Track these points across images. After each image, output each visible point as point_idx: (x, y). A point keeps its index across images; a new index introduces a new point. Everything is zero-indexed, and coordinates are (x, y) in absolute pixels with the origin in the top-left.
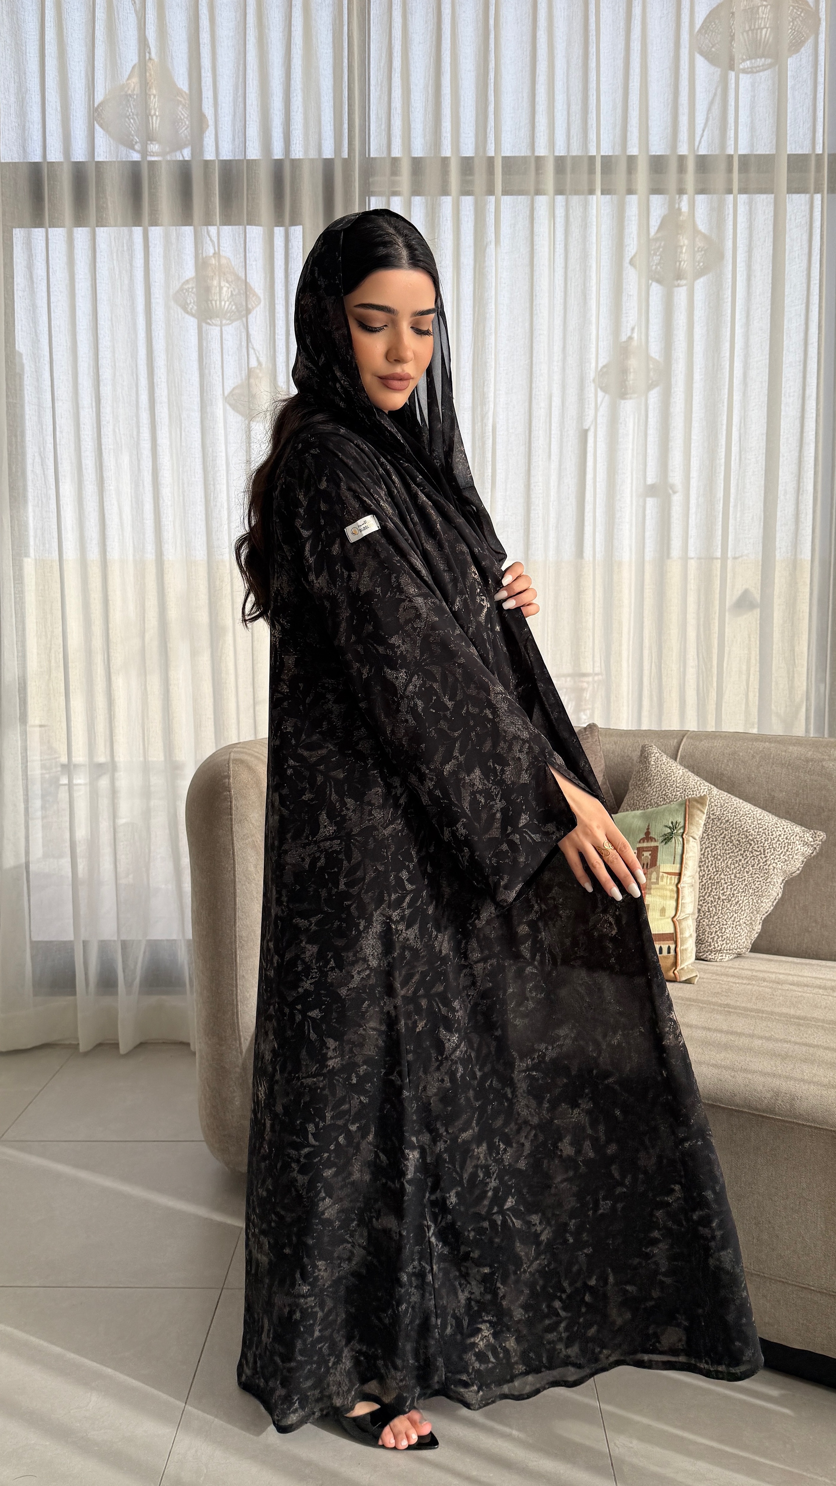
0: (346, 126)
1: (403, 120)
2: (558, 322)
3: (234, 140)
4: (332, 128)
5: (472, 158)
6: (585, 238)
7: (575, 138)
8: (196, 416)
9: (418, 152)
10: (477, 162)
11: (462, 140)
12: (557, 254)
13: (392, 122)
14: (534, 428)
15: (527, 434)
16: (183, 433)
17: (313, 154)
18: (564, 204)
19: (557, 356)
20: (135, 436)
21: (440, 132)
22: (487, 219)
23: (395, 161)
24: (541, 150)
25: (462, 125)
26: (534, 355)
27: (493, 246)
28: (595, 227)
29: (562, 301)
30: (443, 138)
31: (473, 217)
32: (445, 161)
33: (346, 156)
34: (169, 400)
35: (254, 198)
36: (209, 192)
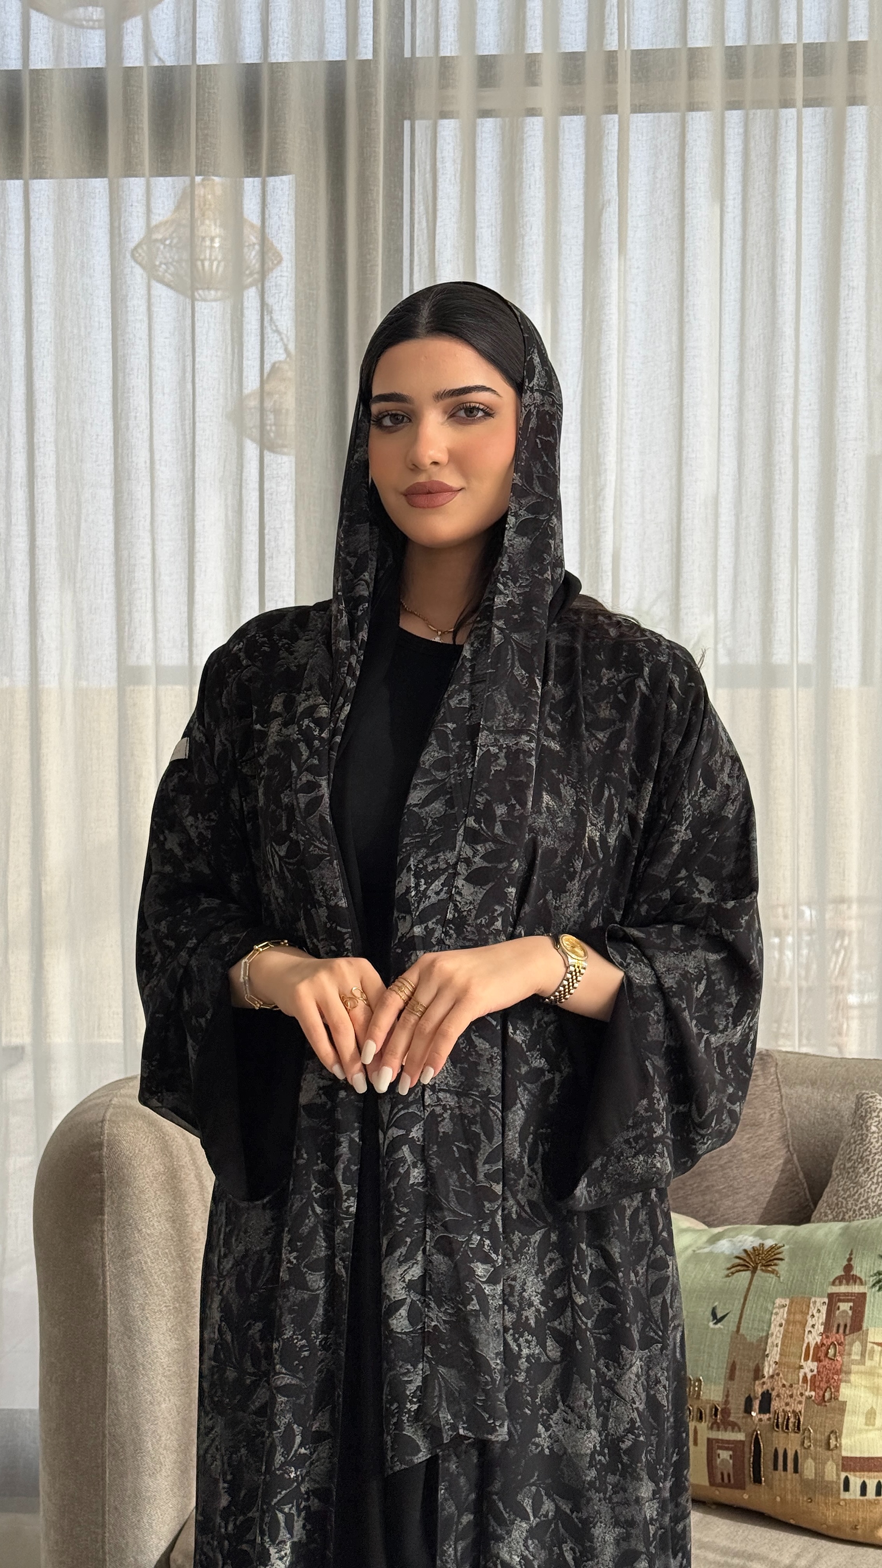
0: (368, 6)
2: (730, 332)
5: (581, 54)
8: (106, 495)
9: (488, 47)
10: (589, 62)
11: (562, 27)
12: (729, 217)
14: (685, 515)
15: (675, 526)
16: (83, 525)
17: (307, 56)
18: (741, 130)
21: (524, 18)
22: (607, 164)
23: (446, 64)
24: (700, 39)
26: (686, 390)
29: (738, 296)
30: (528, 29)
31: (583, 158)
32: (532, 60)
34: (57, 472)
35: (207, 135)
36: (131, 125)
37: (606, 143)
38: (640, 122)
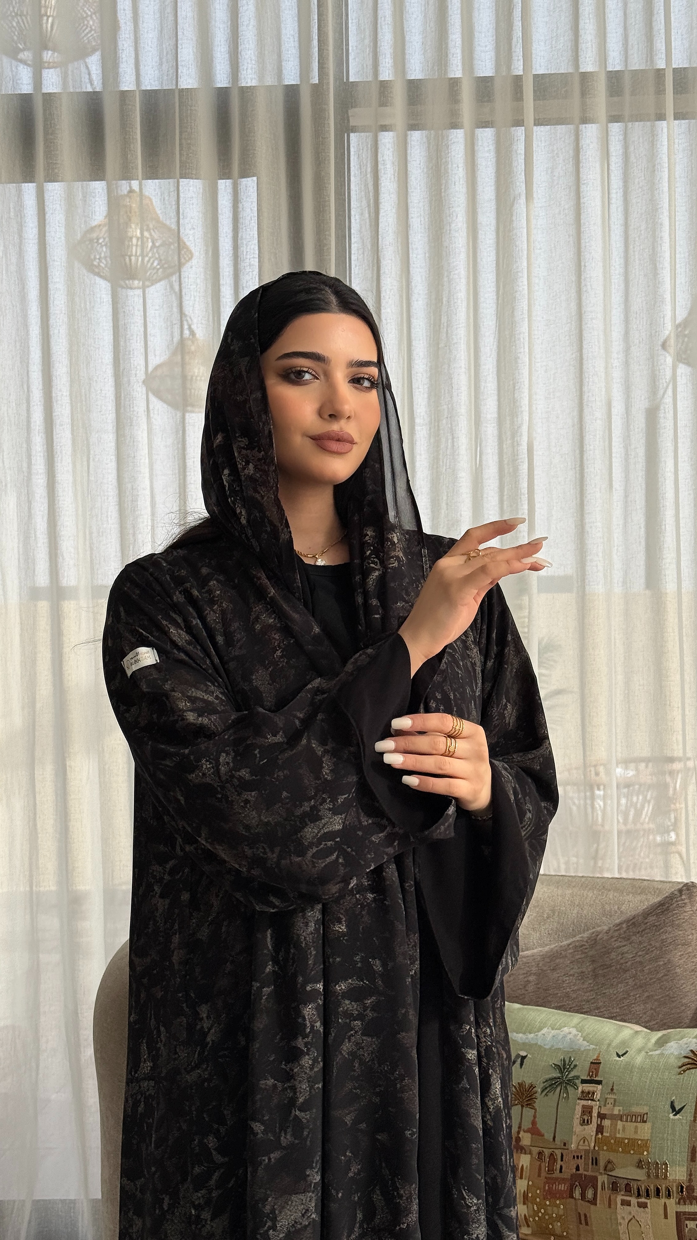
0: (315, 43)
1: (395, 33)
2: (617, 298)
3: (161, 64)
4: (297, 44)
5: (491, 78)
6: (652, 186)
7: (636, 47)
8: (109, 439)
9: (416, 71)
10: (498, 84)
11: (476, 56)
12: (613, 207)
13: (380, 36)
14: (587, 447)
15: (578, 456)
16: (92, 463)
17: (270, 80)
18: (621, 137)
19: (617, 346)
20: (25, 469)
21: (447, 48)
22: (515, 164)
23: (384, 86)
24: (588, 65)
25: (477, 34)
26: (585, 346)
27: (523, 200)
28: (666, 170)
29: (622, 271)
30: (450, 56)
31: (494, 160)
32: (454, 83)
33: (317, 82)
34: (72, 420)
35: (190, 144)
36: (127, 137)
37: (515, 147)
38: (541, 133)
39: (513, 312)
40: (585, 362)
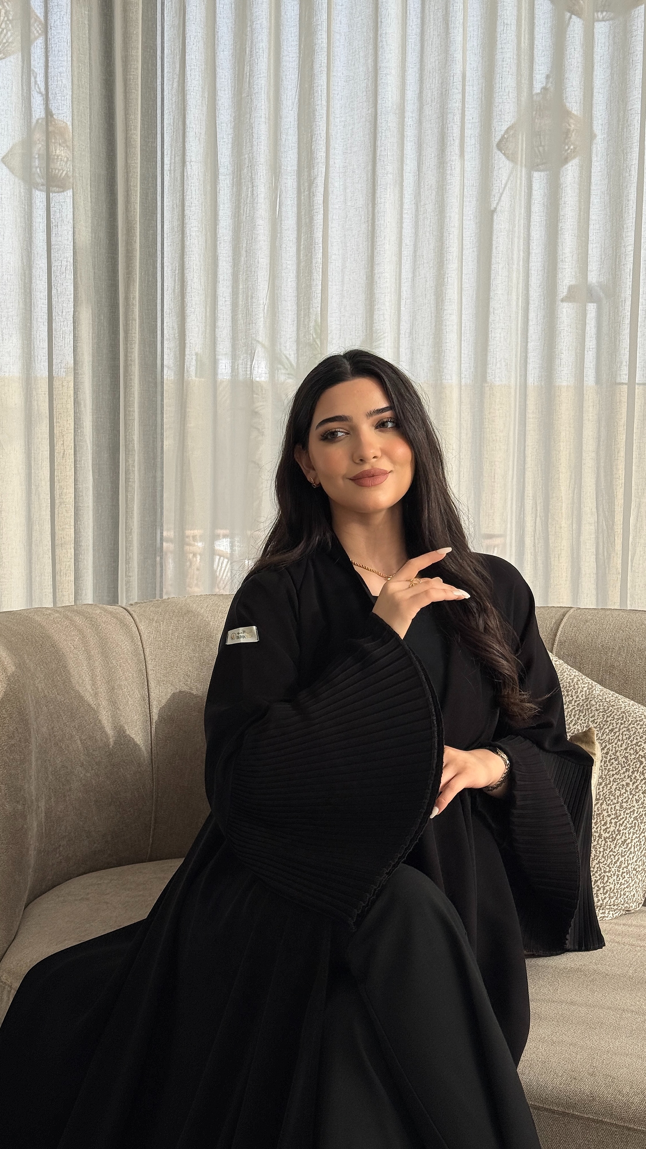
39: (312, 65)
40: (379, 117)
